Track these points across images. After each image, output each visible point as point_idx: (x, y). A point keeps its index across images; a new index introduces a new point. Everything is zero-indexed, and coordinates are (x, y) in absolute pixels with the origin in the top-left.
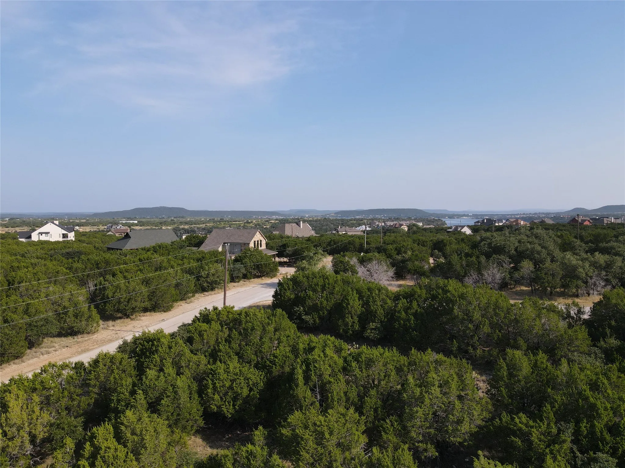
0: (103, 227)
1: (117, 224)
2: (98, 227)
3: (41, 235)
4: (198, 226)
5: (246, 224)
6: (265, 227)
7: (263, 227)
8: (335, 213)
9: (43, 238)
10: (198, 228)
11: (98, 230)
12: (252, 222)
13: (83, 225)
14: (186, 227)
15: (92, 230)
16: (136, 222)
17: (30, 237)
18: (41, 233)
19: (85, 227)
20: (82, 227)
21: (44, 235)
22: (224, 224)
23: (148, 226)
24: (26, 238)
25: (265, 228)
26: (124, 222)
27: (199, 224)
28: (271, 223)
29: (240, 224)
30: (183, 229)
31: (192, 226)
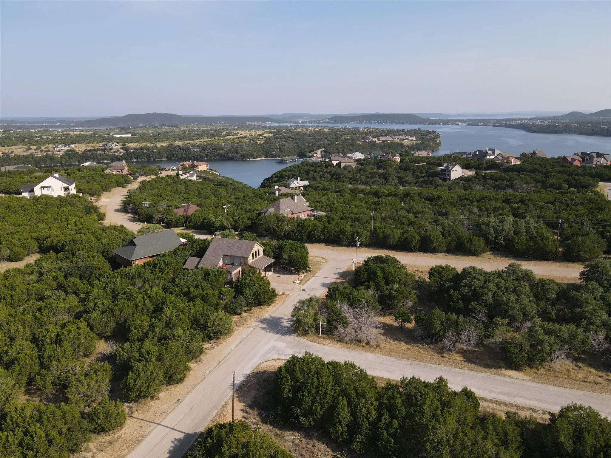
0: (98, 145)
1: (111, 139)
2: (93, 145)
3: (44, 189)
4: (192, 142)
5: (240, 139)
6: (259, 142)
7: (256, 143)
8: (329, 119)
9: (46, 192)
10: (193, 145)
11: (93, 148)
12: (245, 137)
13: (78, 143)
14: (181, 143)
15: (88, 149)
16: (130, 135)
17: (32, 191)
18: (43, 188)
19: (80, 145)
20: (77, 145)
21: (46, 189)
22: (218, 140)
23: (143, 142)
24: (29, 192)
25: (259, 145)
26: (118, 136)
27: (193, 140)
28: (265, 137)
29: (233, 139)
30: (178, 146)
31: (186, 142)
